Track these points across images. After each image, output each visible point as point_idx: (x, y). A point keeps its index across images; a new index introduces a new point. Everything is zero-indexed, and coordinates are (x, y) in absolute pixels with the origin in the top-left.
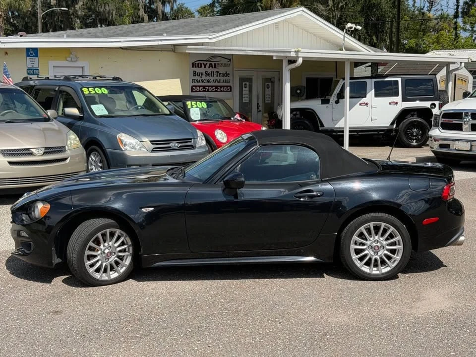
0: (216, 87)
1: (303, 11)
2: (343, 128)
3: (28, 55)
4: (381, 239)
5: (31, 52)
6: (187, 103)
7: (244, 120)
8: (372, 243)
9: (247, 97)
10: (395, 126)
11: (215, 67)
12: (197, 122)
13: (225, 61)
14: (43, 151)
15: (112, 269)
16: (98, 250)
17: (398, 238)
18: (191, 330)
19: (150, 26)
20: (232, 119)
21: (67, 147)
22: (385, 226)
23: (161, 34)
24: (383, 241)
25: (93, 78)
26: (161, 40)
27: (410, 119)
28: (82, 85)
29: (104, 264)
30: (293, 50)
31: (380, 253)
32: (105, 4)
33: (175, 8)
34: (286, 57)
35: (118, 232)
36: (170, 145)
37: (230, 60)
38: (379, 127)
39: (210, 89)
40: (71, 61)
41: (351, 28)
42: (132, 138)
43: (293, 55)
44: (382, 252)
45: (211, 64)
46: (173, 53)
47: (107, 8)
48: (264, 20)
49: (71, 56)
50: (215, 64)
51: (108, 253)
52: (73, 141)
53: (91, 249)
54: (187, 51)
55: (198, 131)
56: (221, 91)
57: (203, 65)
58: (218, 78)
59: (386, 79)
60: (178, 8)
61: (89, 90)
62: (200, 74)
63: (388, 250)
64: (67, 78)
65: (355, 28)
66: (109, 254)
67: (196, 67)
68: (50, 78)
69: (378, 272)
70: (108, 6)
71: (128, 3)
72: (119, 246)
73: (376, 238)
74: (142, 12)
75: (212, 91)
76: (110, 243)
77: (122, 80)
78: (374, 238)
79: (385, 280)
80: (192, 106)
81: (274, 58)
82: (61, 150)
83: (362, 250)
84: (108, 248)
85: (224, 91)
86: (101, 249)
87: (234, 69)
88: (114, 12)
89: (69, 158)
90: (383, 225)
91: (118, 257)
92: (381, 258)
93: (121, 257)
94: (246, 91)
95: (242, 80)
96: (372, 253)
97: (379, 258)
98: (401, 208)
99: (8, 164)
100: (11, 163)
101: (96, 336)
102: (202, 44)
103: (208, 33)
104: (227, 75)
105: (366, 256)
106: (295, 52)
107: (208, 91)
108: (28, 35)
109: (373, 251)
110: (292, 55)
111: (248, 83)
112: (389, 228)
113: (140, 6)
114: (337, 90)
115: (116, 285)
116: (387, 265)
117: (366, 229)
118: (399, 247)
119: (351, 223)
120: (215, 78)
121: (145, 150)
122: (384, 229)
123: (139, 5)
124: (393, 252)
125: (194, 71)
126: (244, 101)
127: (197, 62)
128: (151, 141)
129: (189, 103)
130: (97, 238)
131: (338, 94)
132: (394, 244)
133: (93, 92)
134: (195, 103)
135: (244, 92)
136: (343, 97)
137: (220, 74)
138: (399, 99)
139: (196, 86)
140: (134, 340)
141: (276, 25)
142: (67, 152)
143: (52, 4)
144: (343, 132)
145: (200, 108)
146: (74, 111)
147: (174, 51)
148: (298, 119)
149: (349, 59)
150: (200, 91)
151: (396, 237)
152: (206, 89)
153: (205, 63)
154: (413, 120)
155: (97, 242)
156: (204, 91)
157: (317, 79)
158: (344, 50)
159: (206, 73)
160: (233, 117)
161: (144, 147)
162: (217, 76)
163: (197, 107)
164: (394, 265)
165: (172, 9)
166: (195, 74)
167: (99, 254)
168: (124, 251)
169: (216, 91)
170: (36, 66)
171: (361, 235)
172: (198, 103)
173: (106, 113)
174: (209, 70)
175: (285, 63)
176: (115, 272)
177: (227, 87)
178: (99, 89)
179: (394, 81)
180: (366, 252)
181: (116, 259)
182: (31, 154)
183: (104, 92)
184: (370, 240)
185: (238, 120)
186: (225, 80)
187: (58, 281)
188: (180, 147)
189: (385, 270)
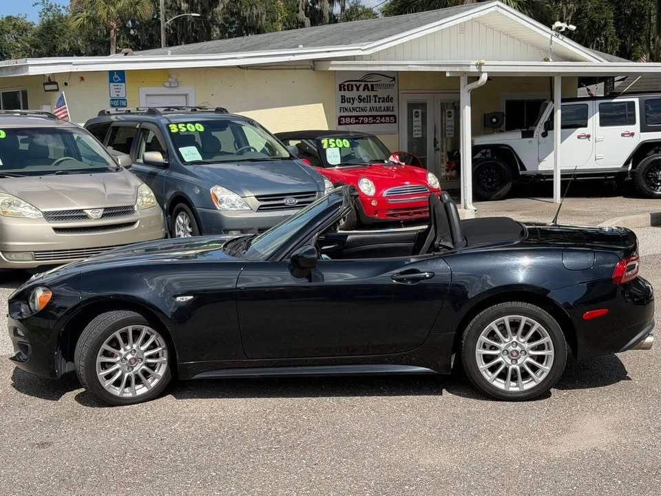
0: (374, 117)
1: (498, 6)
2: (552, 171)
3: (111, 81)
4: (522, 340)
5: (116, 76)
6: (323, 141)
7: (404, 164)
8: (509, 346)
9: (419, 130)
10: (630, 167)
11: (373, 90)
12: (337, 167)
13: (387, 81)
14: (101, 212)
15: (138, 381)
16: (117, 356)
17: (547, 339)
18: (214, 474)
19: (291, 35)
20: (386, 162)
21: (136, 206)
22: (526, 321)
23: (296, 47)
24: (524, 343)
25: (192, 110)
26: (293, 55)
27: (653, 157)
28: (169, 121)
29: (126, 375)
30: (474, 62)
31: (519, 361)
32: (251, 5)
33: (347, 7)
34: (465, 73)
35: (145, 330)
36: (284, 201)
37: (394, 79)
38: (607, 169)
39: (366, 120)
40: (170, 87)
41: (560, 28)
42: (231, 193)
43: (474, 69)
44: (524, 360)
45: (367, 85)
46: (312, 71)
47: (255, 12)
48: (441, 22)
49: (170, 80)
50: (372, 86)
51: (132, 359)
52: (144, 198)
53: (106, 353)
54: (331, 69)
55: (326, 181)
56: (382, 123)
57: (355, 88)
58: (378, 105)
59: (615, 100)
60: (351, 7)
61: (178, 127)
62: (351, 100)
63: (532, 357)
64: (152, 112)
65: (566, 29)
66: (133, 361)
67: (344, 90)
68: (131, 112)
69: (517, 389)
70: (256, 8)
71: (282, 4)
72: (148, 349)
73: (514, 339)
74: (302, 15)
75: (368, 123)
76: (135, 346)
77: (227, 112)
78: (511, 339)
79: (528, 401)
80: (329, 146)
81: (448, 75)
82: (127, 210)
83: (494, 357)
84: (131, 352)
85: (385, 122)
86: (121, 354)
87: (400, 92)
88: (264, 17)
89: (138, 222)
90: (524, 320)
91: (148, 365)
92: (522, 368)
93: (152, 366)
94: (417, 122)
95: (411, 106)
96: (509, 361)
97: (518, 368)
98: (549, 295)
99: (53, 231)
100: (57, 230)
101: (80, 481)
102: (354, 58)
103: (361, 42)
104: (389, 99)
105: (499, 364)
106: (476, 65)
107: (363, 123)
108: (134, 53)
109: (509, 358)
110: (471, 71)
111: (420, 111)
112: (533, 325)
113: (300, 8)
114: (545, 117)
115: (144, 404)
116: (531, 379)
117: (499, 326)
118: (549, 353)
119: (476, 317)
120: (373, 104)
121: (248, 208)
122: (525, 325)
123: (298, 6)
124: (541, 359)
125: (342, 96)
126: (414, 136)
127: (346, 84)
128: (256, 197)
129: (324, 141)
130: (115, 340)
131: (546, 123)
132: (541, 347)
133: (184, 130)
134: (333, 140)
135: (415, 124)
136: (552, 129)
137: (380, 98)
138: (636, 128)
139: (345, 117)
140: (128, 489)
141: (462, 27)
142: (135, 214)
143: (183, 8)
144: (552, 176)
145: (340, 148)
146: (157, 156)
147: (314, 69)
148: (489, 159)
149: (560, 73)
150: (351, 124)
151: (544, 337)
152: (359, 120)
153: (358, 84)
154: (657, 158)
155: (115, 344)
156: (356, 123)
157: (522, 102)
158: (551, 60)
159: (359, 98)
160: (387, 159)
161: (247, 204)
162: (375, 102)
163: (336, 146)
164: (541, 379)
165: (343, 8)
166: (343, 99)
167: (118, 361)
168: (157, 356)
169: (374, 123)
170: (122, 95)
171: (492, 335)
172: (338, 140)
173: (199, 157)
174: (364, 94)
175: (463, 81)
176: (144, 386)
177: (390, 116)
178: (192, 126)
179: (628, 102)
180: (500, 359)
181: (144, 367)
182: (86, 217)
183: (198, 129)
184: (505, 342)
185: (395, 163)
186: (387, 107)
187: (69, 397)
188: (298, 203)
189: (528, 385)
